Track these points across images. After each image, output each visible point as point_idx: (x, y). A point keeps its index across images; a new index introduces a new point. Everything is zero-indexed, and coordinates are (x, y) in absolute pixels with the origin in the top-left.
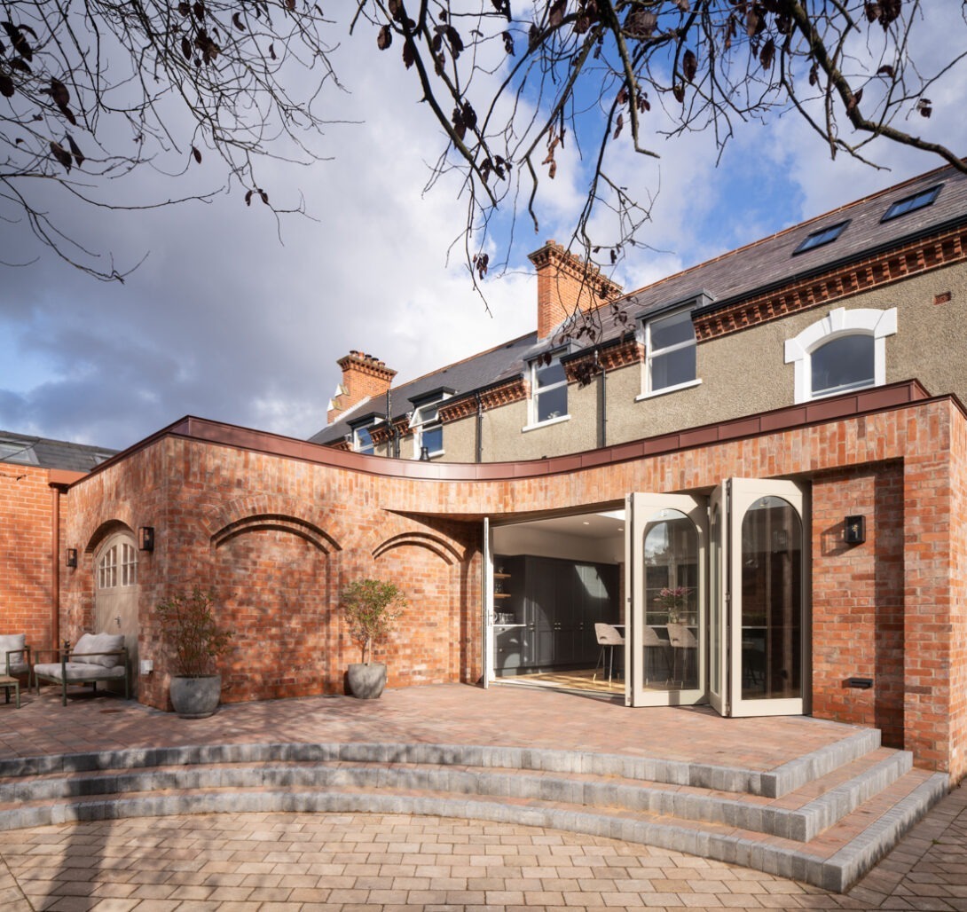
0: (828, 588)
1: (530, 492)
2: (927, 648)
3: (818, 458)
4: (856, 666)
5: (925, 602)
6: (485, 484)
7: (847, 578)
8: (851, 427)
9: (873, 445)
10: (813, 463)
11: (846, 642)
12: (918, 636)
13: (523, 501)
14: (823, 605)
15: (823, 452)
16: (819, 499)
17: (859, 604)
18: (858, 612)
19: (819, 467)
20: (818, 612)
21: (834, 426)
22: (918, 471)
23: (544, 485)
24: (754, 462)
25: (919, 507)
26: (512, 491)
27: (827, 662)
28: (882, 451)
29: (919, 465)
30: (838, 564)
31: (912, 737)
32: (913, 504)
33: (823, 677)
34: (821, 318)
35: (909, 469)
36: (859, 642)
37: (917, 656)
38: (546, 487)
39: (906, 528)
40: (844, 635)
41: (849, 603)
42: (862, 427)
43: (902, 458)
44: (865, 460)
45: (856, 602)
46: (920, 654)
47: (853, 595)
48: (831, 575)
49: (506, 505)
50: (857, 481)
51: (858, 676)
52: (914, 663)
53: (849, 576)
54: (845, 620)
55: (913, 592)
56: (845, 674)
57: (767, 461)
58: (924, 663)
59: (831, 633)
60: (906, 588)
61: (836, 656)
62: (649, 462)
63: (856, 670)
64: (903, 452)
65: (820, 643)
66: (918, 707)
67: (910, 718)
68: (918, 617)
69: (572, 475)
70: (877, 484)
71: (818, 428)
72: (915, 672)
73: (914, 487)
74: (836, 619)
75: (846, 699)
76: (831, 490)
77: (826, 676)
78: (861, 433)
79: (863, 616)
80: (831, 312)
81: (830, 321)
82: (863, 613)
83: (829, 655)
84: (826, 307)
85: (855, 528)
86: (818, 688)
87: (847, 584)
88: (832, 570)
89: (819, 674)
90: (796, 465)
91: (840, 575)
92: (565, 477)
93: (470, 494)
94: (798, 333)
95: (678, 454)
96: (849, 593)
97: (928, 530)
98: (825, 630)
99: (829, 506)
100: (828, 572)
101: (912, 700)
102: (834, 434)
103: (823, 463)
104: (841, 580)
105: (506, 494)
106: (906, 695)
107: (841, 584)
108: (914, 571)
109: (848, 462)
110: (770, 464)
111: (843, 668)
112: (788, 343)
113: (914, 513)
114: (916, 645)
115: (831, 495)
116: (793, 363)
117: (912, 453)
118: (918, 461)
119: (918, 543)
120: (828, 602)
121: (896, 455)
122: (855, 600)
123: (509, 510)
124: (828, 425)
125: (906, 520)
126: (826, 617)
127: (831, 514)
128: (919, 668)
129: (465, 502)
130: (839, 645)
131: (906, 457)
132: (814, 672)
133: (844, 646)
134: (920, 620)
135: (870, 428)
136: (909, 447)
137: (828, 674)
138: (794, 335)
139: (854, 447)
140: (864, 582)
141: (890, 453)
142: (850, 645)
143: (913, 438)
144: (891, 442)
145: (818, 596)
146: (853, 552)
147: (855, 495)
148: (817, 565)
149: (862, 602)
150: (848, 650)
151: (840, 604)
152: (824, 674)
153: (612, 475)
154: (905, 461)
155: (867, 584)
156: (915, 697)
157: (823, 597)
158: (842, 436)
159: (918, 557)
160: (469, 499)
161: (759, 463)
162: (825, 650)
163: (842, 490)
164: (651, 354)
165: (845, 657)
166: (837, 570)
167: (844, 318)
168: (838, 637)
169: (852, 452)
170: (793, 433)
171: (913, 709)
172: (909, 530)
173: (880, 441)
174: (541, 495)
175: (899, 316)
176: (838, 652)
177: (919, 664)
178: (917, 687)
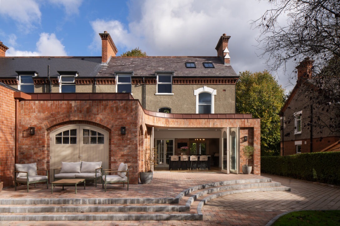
1: (173, 122)
2: (257, 159)
5: (257, 152)
6: (162, 118)
8: (246, 120)
9: (249, 124)
12: (256, 157)
13: (171, 124)
15: (241, 124)
21: (243, 120)
23: (177, 121)
24: (229, 124)
25: (256, 136)
26: (169, 121)
28: (251, 126)
32: (255, 135)
34: (202, 87)
35: (255, 129)
38: (177, 122)
42: (248, 121)
44: (248, 127)
49: (167, 125)
50: (246, 130)
55: (255, 150)
58: (257, 162)
62: (206, 120)
67: (255, 171)
69: (185, 120)
70: (248, 131)
71: (241, 119)
72: (255, 163)
78: (248, 122)
80: (204, 87)
81: (204, 88)
84: (203, 85)
85: (246, 138)
88: (242, 145)
92: (183, 120)
93: (159, 121)
94: (197, 89)
95: (213, 119)
97: (257, 140)
99: (242, 134)
102: (243, 121)
103: (241, 126)
105: (167, 122)
108: (256, 146)
109: (245, 127)
110: (232, 125)
112: (195, 90)
113: (255, 137)
115: (242, 132)
116: (196, 96)
118: (256, 128)
119: (256, 142)
121: (253, 127)
123: (168, 126)
124: (242, 119)
129: (158, 123)
134: (256, 154)
135: (249, 121)
136: (255, 126)
138: (196, 89)
143: (255, 124)
144: (252, 124)
146: (245, 142)
147: (245, 132)
153: (196, 121)
158: (245, 122)
159: (256, 144)
160: (159, 122)
164: (158, 83)
167: (207, 89)
169: (246, 125)
170: (236, 119)
173: (250, 124)
174: (176, 123)
175: (217, 92)
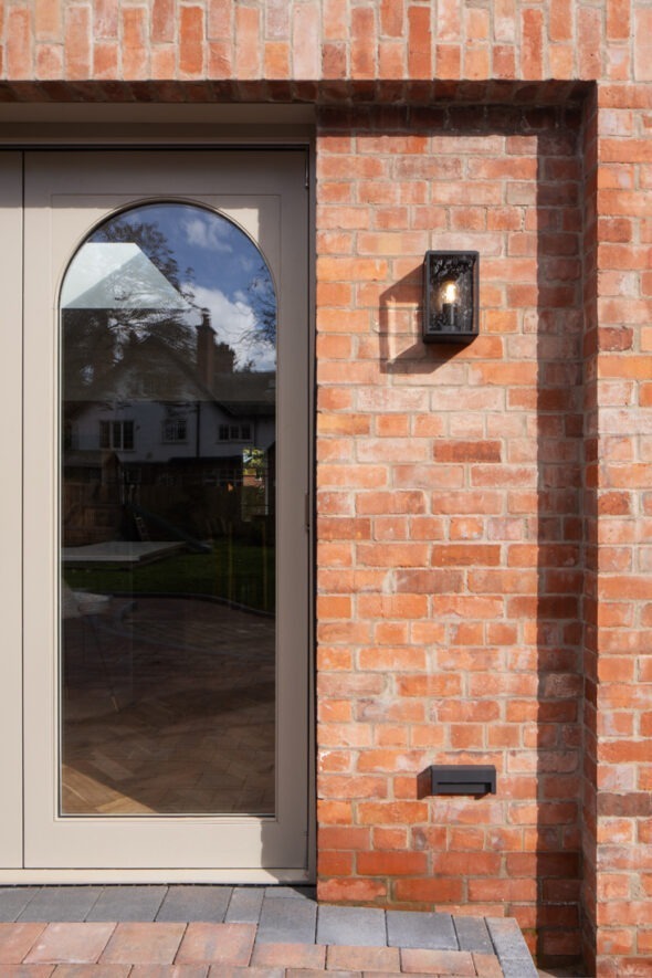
0: (366, 482)
3: (347, 41)
4: (446, 728)
7: (418, 451)
9: (510, 30)
10: (330, 54)
11: (417, 656)
12: (633, 640)
14: (350, 537)
15: (362, 21)
16: (339, 191)
17: (454, 535)
18: (452, 560)
19: (351, 73)
20: (334, 557)
22: (636, 135)
25: (636, 244)
27: (362, 719)
28: (536, 55)
29: (637, 115)
30: (395, 406)
31: (617, 949)
32: (622, 231)
33: (350, 769)
36: (456, 654)
37: (630, 702)
39: (602, 303)
40: (411, 630)
41: (426, 529)
43: (593, 84)
44: (488, 73)
45: (445, 529)
46: (639, 694)
47: (438, 507)
48: (372, 442)
51: (451, 761)
52: (623, 722)
53: (425, 444)
54: (415, 583)
55: (621, 505)
56: (415, 755)
57: (175, 24)
59: (373, 627)
60: (601, 492)
61: (389, 698)
63: (445, 743)
64: (594, 68)
65: (342, 661)
66: (631, 858)
67: (611, 892)
68: (634, 582)
72: (625, 752)
73: (625, 181)
74: (389, 582)
75: (417, 833)
76: (372, 170)
77: (360, 766)
79: (465, 571)
82: (466, 562)
83: (367, 698)
85: (450, 293)
86: (334, 805)
87: (421, 471)
88: (375, 424)
89: (337, 761)
90: (275, 55)
91: (402, 443)
96: (427, 499)
98: (355, 618)
99: (367, 217)
100: (364, 430)
101: (618, 838)
103: (362, 60)
104: (403, 458)
106: (602, 822)
107: (403, 470)
108: (624, 438)
110: (185, 35)
111: (409, 734)
113: (626, 261)
114: (627, 671)
115: (373, 185)
117: (620, 75)
118: (633, 101)
119: (634, 353)
120: (363, 528)
121: (575, 73)
122: (444, 520)
125: (601, 278)
126: (358, 574)
127: (372, 244)
128: (636, 738)
130: (397, 665)
131: (602, 84)
132: (322, 754)
133: (411, 669)
134: (640, 588)
136: (612, 56)
137: (367, 760)
139: (454, 26)
140: (469, 466)
141: (558, 65)
142: (431, 664)
143: (620, 29)
144: (560, 31)
145: (333, 506)
148: (331, 406)
149: (464, 529)
150: (422, 679)
151: (399, 535)
152: (354, 758)
154: (601, 97)
155: (476, 473)
156: (624, 828)
157: (349, 510)
159: (633, 399)
161: (147, 27)
162: (355, 681)
163: (406, 171)
165: (414, 700)
166: (391, 424)
168: (393, 638)
169: (448, 41)
171: (620, 864)
172: (612, 311)
173: (532, 20)
176: (395, 686)
177: (636, 724)
178: (630, 796)
